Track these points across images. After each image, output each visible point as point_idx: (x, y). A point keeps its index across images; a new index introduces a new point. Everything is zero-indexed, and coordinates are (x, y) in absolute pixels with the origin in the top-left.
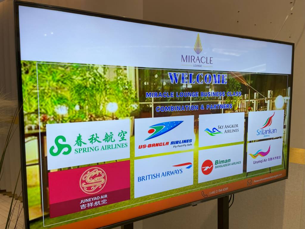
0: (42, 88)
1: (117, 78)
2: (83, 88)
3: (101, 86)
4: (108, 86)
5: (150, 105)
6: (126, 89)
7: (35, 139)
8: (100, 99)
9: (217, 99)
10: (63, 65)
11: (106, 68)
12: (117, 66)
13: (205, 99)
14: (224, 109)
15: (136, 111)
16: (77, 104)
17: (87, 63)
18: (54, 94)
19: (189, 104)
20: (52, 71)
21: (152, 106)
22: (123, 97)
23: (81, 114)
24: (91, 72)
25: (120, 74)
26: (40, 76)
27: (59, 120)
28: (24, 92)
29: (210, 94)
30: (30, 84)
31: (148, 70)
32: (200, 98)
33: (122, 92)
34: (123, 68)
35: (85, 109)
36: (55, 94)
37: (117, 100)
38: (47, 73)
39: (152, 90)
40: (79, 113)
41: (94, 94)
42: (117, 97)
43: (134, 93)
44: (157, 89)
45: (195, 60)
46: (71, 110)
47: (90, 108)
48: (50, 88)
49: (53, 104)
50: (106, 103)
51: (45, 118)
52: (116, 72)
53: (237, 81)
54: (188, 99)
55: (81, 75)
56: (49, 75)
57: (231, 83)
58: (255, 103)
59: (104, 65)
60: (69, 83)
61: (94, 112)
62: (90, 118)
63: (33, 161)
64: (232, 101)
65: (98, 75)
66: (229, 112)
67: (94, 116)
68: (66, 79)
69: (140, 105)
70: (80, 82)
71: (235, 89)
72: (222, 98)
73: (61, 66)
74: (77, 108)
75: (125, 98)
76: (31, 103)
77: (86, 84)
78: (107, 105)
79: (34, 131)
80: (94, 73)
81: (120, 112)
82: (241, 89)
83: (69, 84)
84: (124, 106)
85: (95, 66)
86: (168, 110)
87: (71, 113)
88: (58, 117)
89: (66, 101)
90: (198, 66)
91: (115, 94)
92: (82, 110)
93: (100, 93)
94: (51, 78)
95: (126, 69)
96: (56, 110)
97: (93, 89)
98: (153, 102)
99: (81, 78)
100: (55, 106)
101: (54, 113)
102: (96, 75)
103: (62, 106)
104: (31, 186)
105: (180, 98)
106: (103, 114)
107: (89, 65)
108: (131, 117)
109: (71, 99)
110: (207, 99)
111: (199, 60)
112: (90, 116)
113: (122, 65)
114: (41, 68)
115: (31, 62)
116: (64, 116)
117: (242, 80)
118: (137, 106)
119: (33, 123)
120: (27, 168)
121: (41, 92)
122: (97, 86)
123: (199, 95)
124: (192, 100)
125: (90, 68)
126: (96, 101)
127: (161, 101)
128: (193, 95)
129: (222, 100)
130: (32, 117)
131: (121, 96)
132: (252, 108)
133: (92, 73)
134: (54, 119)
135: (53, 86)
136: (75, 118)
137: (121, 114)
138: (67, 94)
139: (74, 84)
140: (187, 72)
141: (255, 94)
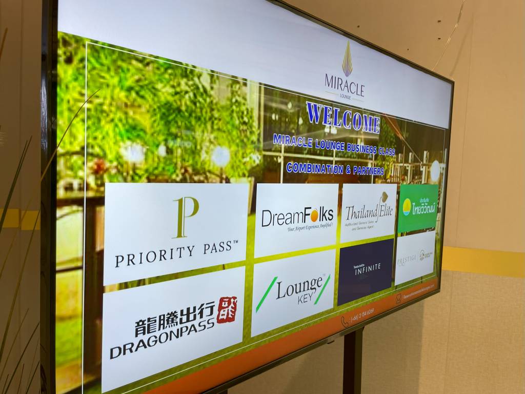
0: (97, 101)
1: (231, 100)
2: (174, 111)
3: (204, 111)
4: (216, 114)
5: (279, 157)
6: (244, 123)
7: (78, 211)
8: (202, 138)
9: (366, 158)
10: (141, 58)
11: (215, 77)
12: (233, 77)
13: (352, 156)
14: (374, 176)
15: (258, 169)
16: (163, 143)
17: (184, 62)
18: (120, 117)
19: (331, 162)
20: (119, 67)
21: (281, 160)
22: (238, 137)
23: (168, 165)
24: (189, 80)
25: (237, 92)
26: (94, 72)
27: (128, 173)
28: (60, 103)
29: (359, 147)
30: (74, 88)
31: (278, 93)
32: (346, 154)
33: (238, 128)
34: (241, 81)
35: (175, 154)
36: (123, 117)
37: (229, 142)
38: (109, 69)
39: (282, 129)
40: (165, 163)
41: (192, 126)
42: (229, 138)
43: (257, 133)
44: (289, 130)
45: (343, 86)
46: (150, 154)
47: (184, 153)
48: (114, 103)
49: (118, 138)
50: (212, 146)
51: (102, 166)
52: (230, 88)
53: (391, 131)
54: (331, 154)
55: (172, 83)
56: (112, 73)
57: (384, 133)
58: (409, 169)
59: (212, 71)
60: (150, 96)
61: (191, 162)
62: (183, 174)
63: (71, 261)
64: (384, 163)
65: (202, 90)
66: (380, 181)
67: (190, 170)
68: (145, 88)
69: (264, 156)
70: (170, 99)
71: (388, 145)
72: (372, 156)
73: (137, 60)
74: (162, 151)
75: (242, 141)
76: (74, 130)
77: (179, 103)
78: (212, 150)
79: (76, 194)
80: (195, 84)
81: (233, 167)
82: (395, 144)
83: (150, 100)
84: (240, 155)
85: (197, 70)
86: (303, 170)
87: (150, 161)
88: (125, 166)
89: (142, 133)
90: (346, 97)
91: (226, 130)
92: (170, 156)
93: (203, 126)
94: (115, 80)
95: (245, 84)
96: (122, 152)
97: (190, 115)
98: (282, 154)
99: (171, 91)
100: (121, 144)
101: (119, 157)
102: (198, 88)
103: (134, 144)
104: (63, 319)
105: (321, 151)
106: (205, 169)
107: (187, 65)
108: (250, 179)
109: (152, 131)
110: (355, 156)
111: (347, 86)
112: (183, 171)
113: (240, 76)
114: (99, 57)
115: (78, 38)
116: (138, 166)
117: (397, 130)
118: (260, 158)
119: (75, 177)
120: (59, 276)
121: (96, 110)
122: (198, 110)
123: (346, 149)
124: (336, 157)
125: (188, 72)
126: (194, 141)
127: (295, 153)
128: (338, 148)
129: (372, 160)
130: (75, 162)
131: (236, 136)
132: (406, 177)
133: (191, 83)
134: (119, 171)
135: (119, 99)
136: (156, 172)
137: (234, 171)
138: (144, 120)
139: (159, 101)
140: (331, 105)
141: (410, 154)
